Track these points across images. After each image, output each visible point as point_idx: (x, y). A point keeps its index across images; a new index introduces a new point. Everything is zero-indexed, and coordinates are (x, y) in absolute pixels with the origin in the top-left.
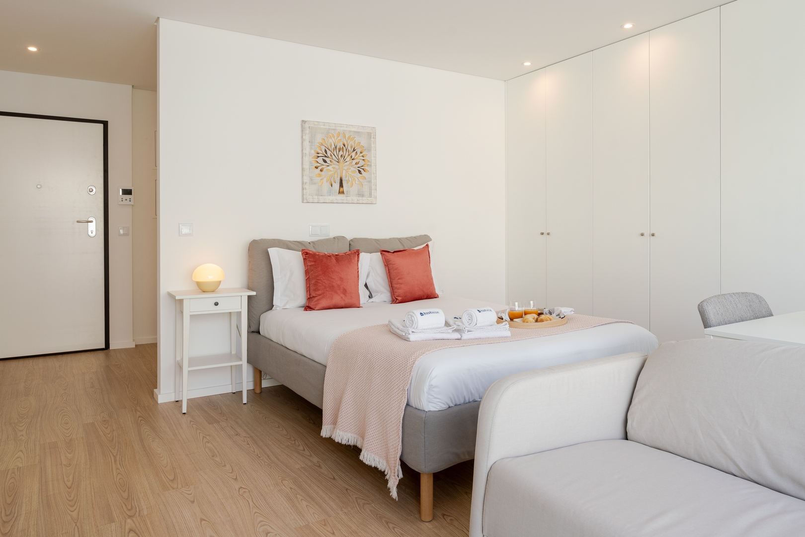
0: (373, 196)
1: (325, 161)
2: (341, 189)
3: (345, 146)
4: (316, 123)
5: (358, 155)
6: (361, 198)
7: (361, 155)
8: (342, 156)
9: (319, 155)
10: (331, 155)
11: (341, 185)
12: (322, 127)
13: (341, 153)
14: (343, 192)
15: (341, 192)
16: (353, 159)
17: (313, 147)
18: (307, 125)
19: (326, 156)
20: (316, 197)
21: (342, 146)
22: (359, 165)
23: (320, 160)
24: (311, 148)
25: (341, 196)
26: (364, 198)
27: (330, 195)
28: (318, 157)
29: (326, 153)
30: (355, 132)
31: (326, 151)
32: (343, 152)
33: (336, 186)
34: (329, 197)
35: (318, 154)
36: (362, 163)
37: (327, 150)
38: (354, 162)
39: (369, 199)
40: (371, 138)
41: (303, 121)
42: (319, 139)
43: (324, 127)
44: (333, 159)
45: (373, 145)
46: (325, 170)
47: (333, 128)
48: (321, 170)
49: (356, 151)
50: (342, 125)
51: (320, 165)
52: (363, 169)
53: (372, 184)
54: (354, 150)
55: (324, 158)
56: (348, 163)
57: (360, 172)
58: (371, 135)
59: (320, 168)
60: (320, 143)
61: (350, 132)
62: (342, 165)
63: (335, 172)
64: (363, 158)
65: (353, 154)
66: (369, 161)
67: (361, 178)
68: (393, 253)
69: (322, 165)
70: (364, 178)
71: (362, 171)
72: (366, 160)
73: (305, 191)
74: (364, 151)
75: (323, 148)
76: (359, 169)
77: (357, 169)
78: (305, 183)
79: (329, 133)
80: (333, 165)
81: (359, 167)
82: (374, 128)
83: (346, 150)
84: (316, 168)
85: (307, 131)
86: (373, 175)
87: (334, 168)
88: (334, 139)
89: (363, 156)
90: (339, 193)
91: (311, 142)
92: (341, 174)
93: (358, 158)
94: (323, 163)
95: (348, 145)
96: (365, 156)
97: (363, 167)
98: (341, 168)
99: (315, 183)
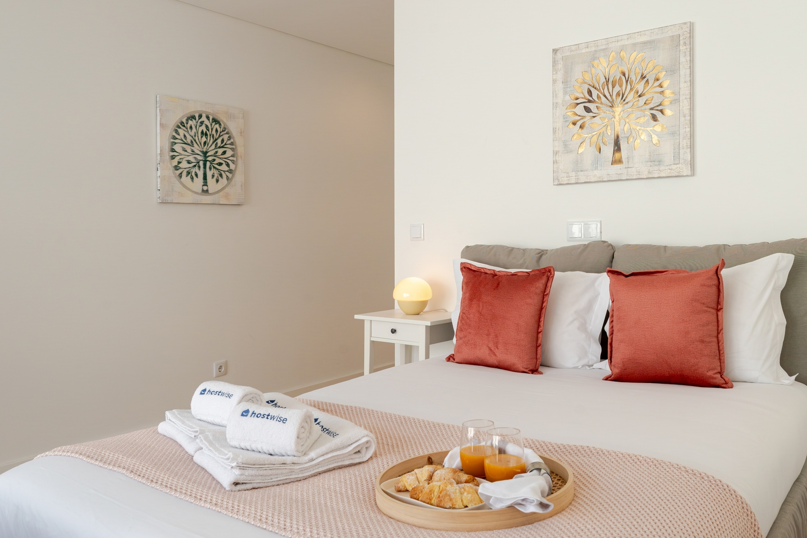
0: (681, 161)
1: (588, 110)
2: (617, 155)
3: (624, 75)
4: (573, 48)
5: (650, 84)
6: (656, 168)
7: (657, 83)
8: (618, 94)
9: (578, 101)
10: (599, 97)
11: (617, 147)
12: (584, 51)
13: (617, 88)
14: (620, 161)
15: (616, 161)
16: (640, 96)
17: (569, 89)
18: (559, 55)
19: (589, 101)
20: (574, 174)
21: (619, 75)
22: (652, 106)
23: (580, 110)
24: (565, 93)
25: (617, 167)
26: (662, 168)
27: (596, 168)
28: (578, 104)
29: (591, 95)
30: (645, 43)
31: (590, 93)
32: (621, 86)
33: (608, 150)
34: (596, 172)
35: (577, 99)
36: (657, 99)
37: (592, 89)
38: (643, 99)
39: (674, 167)
40: (678, 45)
41: (554, 50)
42: (578, 73)
43: (587, 50)
44: (601, 103)
45: (682, 59)
46: (587, 125)
47: (604, 47)
48: (581, 127)
49: (646, 79)
50: (620, 38)
51: (579, 118)
52: (662, 111)
53: (681, 137)
54: (643, 77)
55: (586, 105)
56: (630, 104)
57: (654, 118)
58: (682, 39)
59: (579, 124)
60: (580, 80)
61: (634, 45)
62: (618, 109)
63: (607, 126)
64: (660, 90)
65: (640, 87)
66: (673, 93)
67: (658, 128)
68: (626, 276)
69: (583, 117)
70: (663, 126)
71: (658, 114)
72: (668, 92)
73: (555, 166)
74: (662, 75)
75: (586, 87)
76: (653, 112)
77: (648, 113)
78: (556, 153)
79: (594, 58)
80: (602, 115)
81: (652, 109)
82: (685, 23)
83: (627, 82)
84: (571, 126)
85: (560, 66)
86: (682, 119)
87: (604, 118)
88: (603, 68)
89: (661, 86)
90: (614, 162)
91: (565, 82)
92: (618, 128)
93: (651, 93)
94: (584, 113)
95: (629, 71)
96: (665, 85)
97: (659, 108)
98: (617, 117)
99: (571, 152)
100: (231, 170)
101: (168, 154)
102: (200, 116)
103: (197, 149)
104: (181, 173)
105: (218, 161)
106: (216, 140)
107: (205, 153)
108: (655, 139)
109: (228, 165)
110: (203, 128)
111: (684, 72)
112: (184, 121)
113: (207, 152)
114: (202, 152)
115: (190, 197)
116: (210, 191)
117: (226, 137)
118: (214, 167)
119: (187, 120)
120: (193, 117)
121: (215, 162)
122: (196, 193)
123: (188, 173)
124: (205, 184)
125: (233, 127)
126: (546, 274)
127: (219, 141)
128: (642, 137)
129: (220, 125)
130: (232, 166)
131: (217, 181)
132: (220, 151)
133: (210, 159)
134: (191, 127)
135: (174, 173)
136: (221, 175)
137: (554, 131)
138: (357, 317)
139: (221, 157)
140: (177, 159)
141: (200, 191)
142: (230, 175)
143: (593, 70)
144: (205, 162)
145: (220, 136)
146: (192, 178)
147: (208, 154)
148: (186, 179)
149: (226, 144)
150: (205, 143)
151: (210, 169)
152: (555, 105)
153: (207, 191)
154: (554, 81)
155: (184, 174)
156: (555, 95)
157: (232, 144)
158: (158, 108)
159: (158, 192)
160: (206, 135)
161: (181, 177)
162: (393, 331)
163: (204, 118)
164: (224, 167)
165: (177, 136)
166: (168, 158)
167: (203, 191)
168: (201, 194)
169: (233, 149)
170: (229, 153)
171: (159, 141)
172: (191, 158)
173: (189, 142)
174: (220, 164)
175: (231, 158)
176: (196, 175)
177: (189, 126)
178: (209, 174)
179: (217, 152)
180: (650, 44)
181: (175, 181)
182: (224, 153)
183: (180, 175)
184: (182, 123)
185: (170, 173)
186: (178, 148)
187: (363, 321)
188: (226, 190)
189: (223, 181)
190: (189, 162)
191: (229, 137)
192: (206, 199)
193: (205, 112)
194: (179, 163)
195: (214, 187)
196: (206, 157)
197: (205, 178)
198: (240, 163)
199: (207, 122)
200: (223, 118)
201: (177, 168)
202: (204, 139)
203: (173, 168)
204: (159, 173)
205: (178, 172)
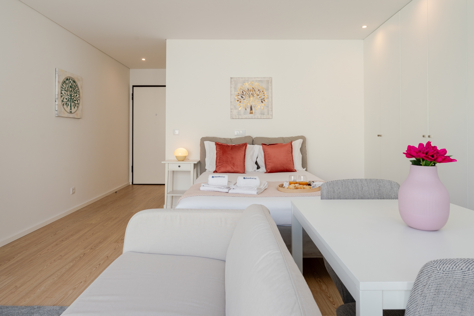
0: (269, 114)
1: (242, 97)
2: (251, 111)
4: (237, 78)
5: (261, 92)
6: (262, 116)
7: (263, 92)
8: (251, 94)
10: (246, 94)
11: (251, 109)
12: (241, 80)
13: (251, 92)
14: (252, 113)
15: (251, 113)
16: (258, 95)
18: (233, 80)
19: (243, 95)
20: (238, 116)
21: (252, 89)
23: (240, 97)
24: (235, 91)
25: (251, 115)
26: (264, 116)
27: (245, 115)
28: (239, 95)
29: (243, 93)
30: (259, 81)
31: (243, 92)
32: (252, 92)
33: (249, 110)
34: (245, 116)
35: (239, 93)
36: (263, 97)
37: (243, 91)
38: (259, 97)
39: (268, 116)
40: (269, 83)
41: (231, 78)
42: (239, 86)
43: (242, 80)
44: (246, 96)
45: (270, 87)
46: (242, 102)
47: (247, 80)
50: (252, 78)
51: (239, 99)
52: (264, 100)
53: (269, 108)
54: (259, 90)
55: (242, 96)
56: (255, 97)
57: (262, 102)
58: (269, 81)
59: (239, 101)
60: (240, 88)
61: (256, 81)
62: (252, 98)
63: (248, 103)
64: (264, 94)
65: (258, 93)
66: (267, 96)
67: (263, 105)
68: (268, 145)
69: (241, 99)
70: (264, 104)
71: (263, 101)
72: (266, 95)
73: (231, 113)
74: (264, 90)
75: (241, 91)
76: (262, 100)
77: (260, 100)
78: (231, 109)
79: (244, 82)
80: (247, 99)
81: (261, 99)
82: (270, 77)
83: (254, 91)
84: (237, 101)
85: (233, 83)
86: (270, 103)
87: (247, 100)
88: (247, 86)
89: (264, 93)
90: (250, 113)
91: (235, 88)
92: (251, 103)
93: (261, 94)
94: (241, 98)
95: (255, 88)
96: (265, 93)
97: (263, 99)
98: (251, 100)
99: (237, 109)
100: (78, 103)
102: (70, 79)
104: (64, 104)
105: (75, 99)
107: (71, 95)
108: (262, 108)
109: (77, 101)
110: (70, 84)
111: (270, 90)
115: (67, 115)
116: (72, 112)
117: (77, 88)
118: (74, 102)
119: (66, 80)
120: (67, 79)
121: (74, 100)
123: (66, 104)
124: (71, 109)
125: (79, 84)
126: (245, 145)
127: (75, 90)
128: (259, 107)
129: (75, 83)
130: (79, 101)
131: (74, 108)
132: (75, 94)
133: (72, 98)
134: (67, 84)
135: (62, 103)
136: (75, 105)
137: (231, 102)
138: (162, 162)
139: (76, 97)
140: (63, 97)
141: (69, 112)
142: (78, 105)
143: (244, 86)
144: (71, 99)
145: (75, 88)
146: (67, 106)
147: (72, 96)
148: (65, 106)
149: (77, 92)
150: (71, 90)
151: (72, 102)
152: (231, 95)
153: (71, 112)
154: (231, 87)
155: (65, 104)
156: (231, 91)
157: (79, 92)
158: (57, 74)
159: (56, 112)
160: (71, 87)
162: (179, 166)
163: (71, 80)
164: (76, 102)
165: (63, 87)
166: (60, 96)
167: (70, 112)
168: (70, 114)
169: (79, 94)
170: (78, 96)
171: (57, 89)
172: (67, 97)
173: (66, 90)
174: (75, 100)
175: (78, 98)
178: (72, 104)
179: (74, 95)
180: (261, 81)
181: (62, 106)
182: (76, 96)
184: (64, 81)
185: (60, 103)
186: (63, 92)
187: (165, 164)
188: (77, 112)
189: (76, 108)
190: (66, 99)
191: (78, 89)
192: (71, 116)
193: (71, 77)
194: (64, 99)
195: (73, 110)
196: (71, 97)
197: (71, 106)
198: (81, 100)
199: (72, 82)
200: (76, 80)
201: (63, 101)
202: (71, 89)
203: (61, 101)
204: (57, 103)
205: (63, 103)
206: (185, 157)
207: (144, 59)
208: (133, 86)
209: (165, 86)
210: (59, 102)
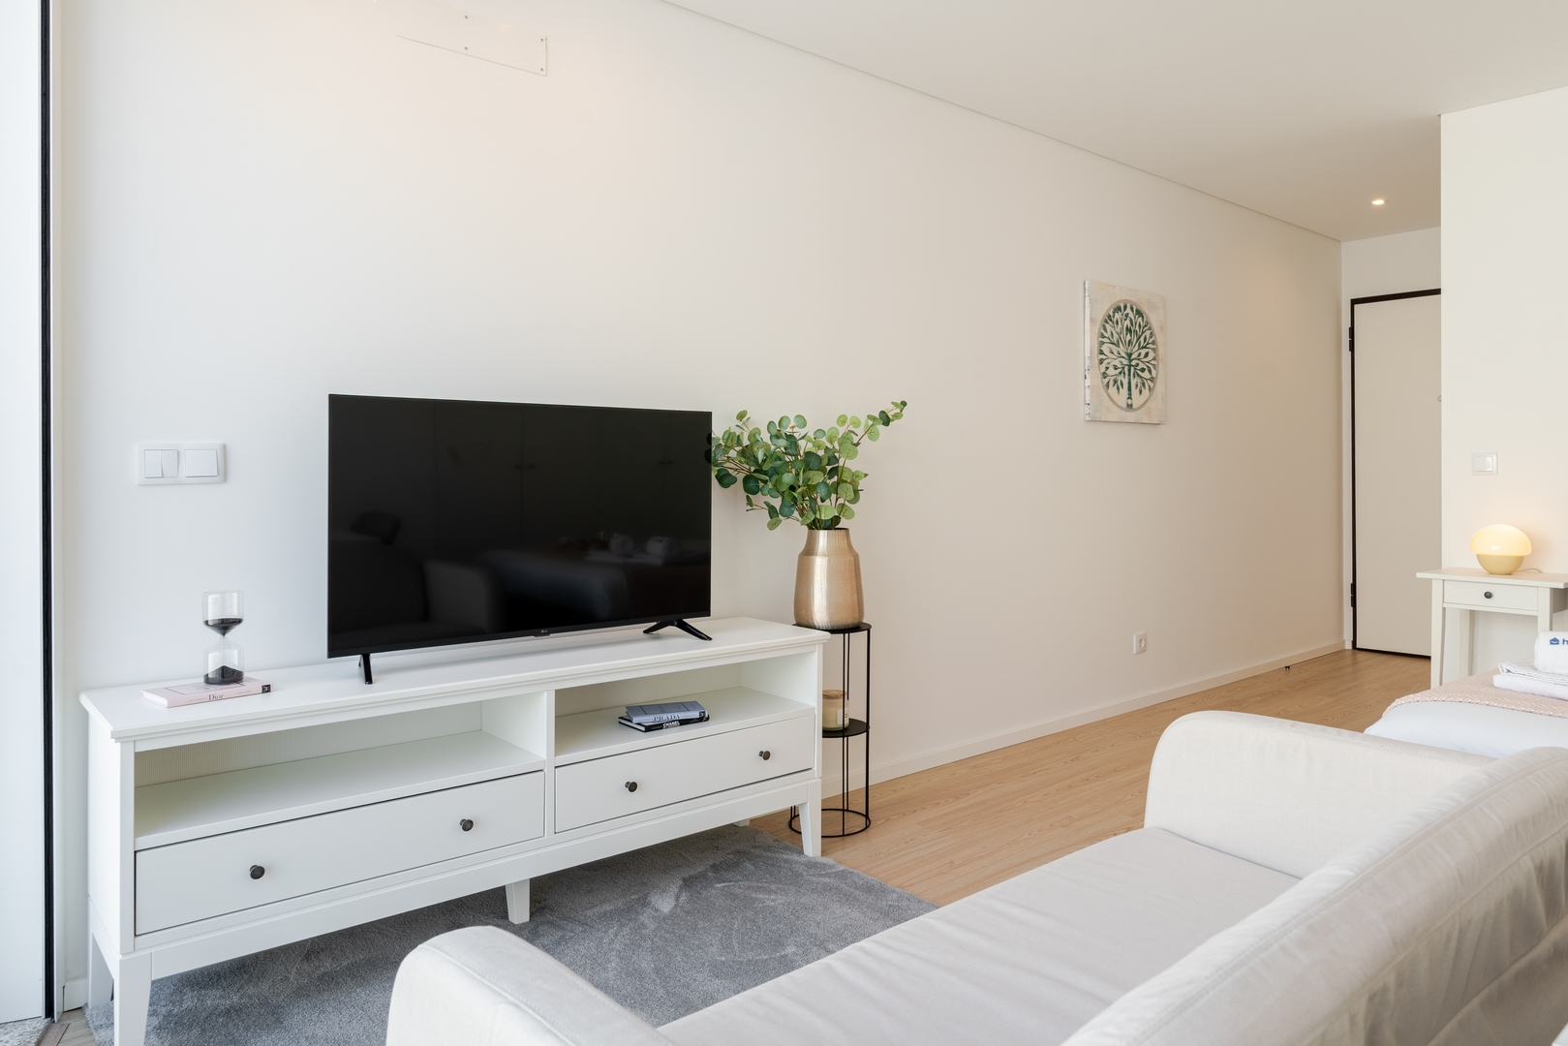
100: (1152, 378)
101: (1097, 357)
102: (1125, 307)
103: (1122, 350)
104: (1108, 382)
105: (1141, 366)
106: (1140, 337)
107: (1130, 355)
109: (1150, 371)
110: (1128, 322)
112: (1111, 314)
113: (1131, 354)
114: (1127, 353)
115: (1116, 414)
116: (1134, 407)
117: (1148, 333)
118: (1138, 374)
119: (1114, 313)
120: (1118, 309)
121: (1139, 368)
122: (1121, 408)
123: (1115, 382)
124: (1130, 398)
125: (1154, 319)
127: (1142, 339)
129: (1143, 317)
130: (1154, 373)
131: (1141, 392)
132: (1143, 352)
133: (1133, 363)
134: (1117, 322)
135: (1102, 382)
136: (1143, 384)
138: (1419, 575)
139: (1144, 360)
140: (1105, 362)
141: (1125, 406)
142: (1152, 385)
144: (1130, 366)
145: (1143, 333)
146: (1118, 389)
147: (1133, 357)
148: (1112, 390)
149: (1148, 343)
150: (1130, 341)
151: (1134, 376)
153: (1132, 405)
155: (1111, 383)
157: (1153, 343)
158: (1087, 298)
159: (1087, 407)
160: (1131, 332)
161: (1108, 387)
162: (1488, 595)
163: (1128, 310)
164: (1146, 375)
165: (1105, 334)
166: (1097, 362)
167: (1128, 404)
168: (1126, 410)
169: (1154, 350)
170: (1151, 355)
171: (1088, 342)
172: (1117, 363)
173: (1116, 342)
174: (1143, 370)
175: (1152, 362)
176: (1122, 385)
177: (1115, 320)
178: (1133, 383)
179: (1140, 354)
181: (1103, 391)
182: (1147, 355)
183: (1108, 385)
184: (1109, 316)
185: (1099, 382)
186: (1105, 348)
187: (1430, 581)
188: (1149, 404)
189: (1146, 392)
190: (1116, 368)
191: (1151, 333)
192: (1131, 416)
193: (1130, 301)
194: (1107, 368)
195: (1137, 400)
196: (1130, 361)
197: (1130, 389)
198: (1161, 367)
199: (1131, 315)
200: (1145, 309)
201: (1105, 375)
202: (1129, 337)
203: (1100, 376)
204: (1088, 382)
205: (1106, 381)
206: (1520, 560)
207: (1379, 202)
208: (1354, 302)
209: (1437, 292)
210: (1094, 380)
